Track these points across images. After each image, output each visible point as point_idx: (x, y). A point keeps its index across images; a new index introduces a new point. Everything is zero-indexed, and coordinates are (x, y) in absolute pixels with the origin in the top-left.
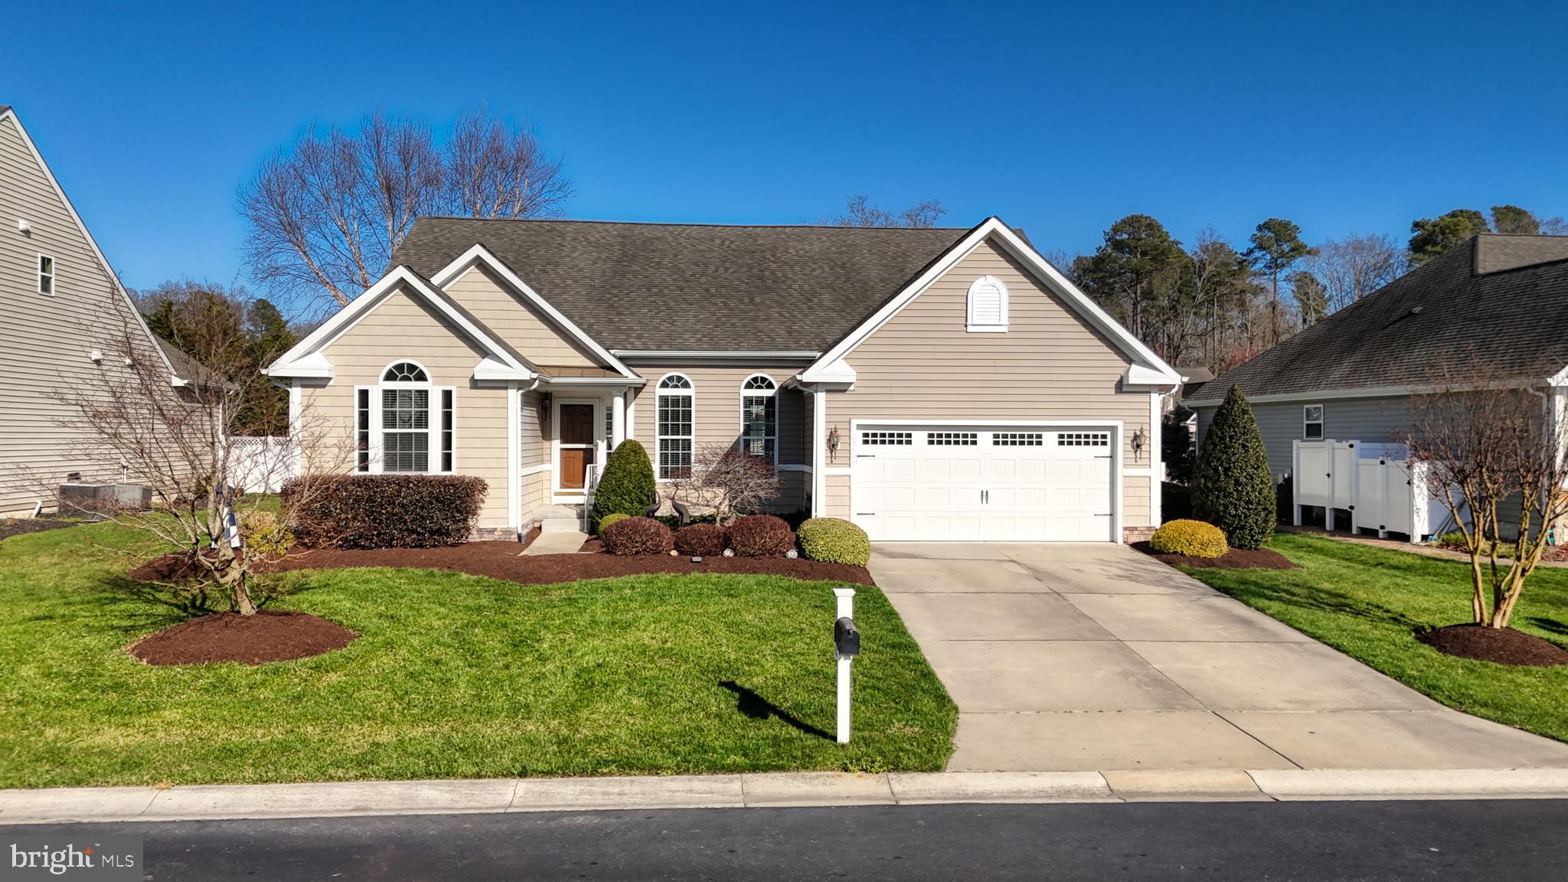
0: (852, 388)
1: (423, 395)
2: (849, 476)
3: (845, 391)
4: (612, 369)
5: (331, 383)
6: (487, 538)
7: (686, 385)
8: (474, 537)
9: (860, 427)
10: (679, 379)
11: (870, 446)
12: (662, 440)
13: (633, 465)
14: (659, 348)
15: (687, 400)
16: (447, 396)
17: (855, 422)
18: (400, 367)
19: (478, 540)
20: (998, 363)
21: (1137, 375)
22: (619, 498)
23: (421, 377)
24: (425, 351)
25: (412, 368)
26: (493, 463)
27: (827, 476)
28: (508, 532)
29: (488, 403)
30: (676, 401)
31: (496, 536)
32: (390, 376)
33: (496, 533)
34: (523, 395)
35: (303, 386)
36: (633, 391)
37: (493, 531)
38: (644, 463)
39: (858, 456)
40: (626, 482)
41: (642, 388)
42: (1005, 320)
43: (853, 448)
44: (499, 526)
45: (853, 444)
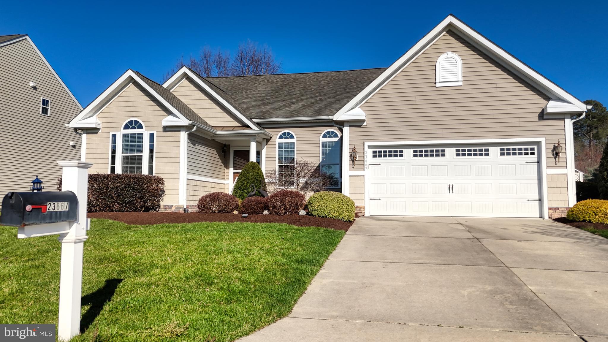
0: (365, 124)
1: (141, 136)
2: (363, 176)
3: (360, 126)
4: (248, 127)
5: (100, 131)
6: (168, 210)
7: (292, 137)
8: (162, 210)
9: (370, 147)
10: (289, 134)
11: (377, 158)
12: (280, 166)
13: (251, 174)
14: (277, 117)
15: (292, 145)
16: (152, 135)
17: (367, 144)
18: (131, 122)
19: (164, 211)
20: (457, 105)
21: (553, 107)
22: (242, 191)
23: (140, 127)
24: (142, 114)
25: (136, 122)
26: (172, 171)
27: (350, 176)
28: (178, 207)
29: (171, 139)
30: (286, 145)
31: (173, 210)
32: (126, 127)
33: (172, 208)
34: (189, 135)
35: (87, 133)
36: (265, 141)
37: (171, 207)
38: (258, 173)
39: (370, 165)
40: (245, 183)
41: (270, 139)
42: (460, 78)
43: (365, 159)
44: (175, 204)
45: (365, 157)
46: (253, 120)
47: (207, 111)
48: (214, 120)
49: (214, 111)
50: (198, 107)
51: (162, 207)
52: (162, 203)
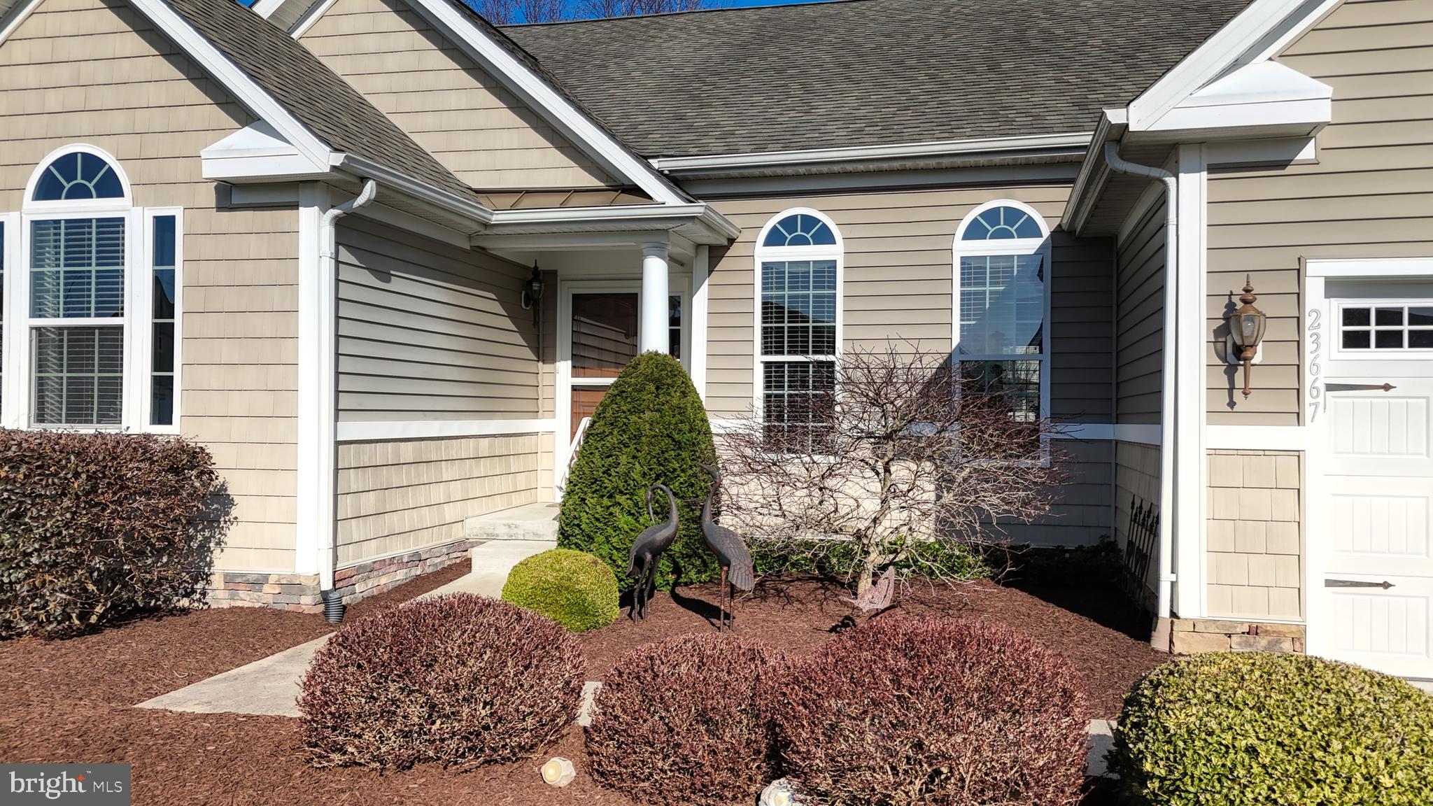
0: (1308, 152)
1: (112, 228)
2: (1298, 454)
3: (1283, 164)
4: (636, 191)
6: (247, 599)
7: (824, 237)
8: (219, 597)
9: (1335, 287)
10: (809, 222)
11: (1373, 354)
12: (768, 365)
13: (648, 415)
14: (760, 148)
15: (826, 272)
16: (164, 228)
17: (1318, 270)
18: (67, 164)
19: (225, 605)
22: (606, 502)
23: (111, 187)
24: (119, 121)
25: (93, 163)
26: (263, 403)
27: (1214, 452)
28: (292, 586)
29: (255, 246)
30: (799, 274)
31: (267, 596)
32: (48, 188)
33: (266, 588)
34: (339, 223)
36: (704, 256)
37: (258, 582)
38: (681, 410)
39: (1330, 387)
40: (623, 459)
41: (727, 248)
43: (1308, 358)
44: (276, 569)
45: (1309, 346)
46: (655, 163)
47: (447, 120)
48: (482, 160)
49: (480, 119)
50: (413, 102)
51: (217, 580)
52: (223, 562)
